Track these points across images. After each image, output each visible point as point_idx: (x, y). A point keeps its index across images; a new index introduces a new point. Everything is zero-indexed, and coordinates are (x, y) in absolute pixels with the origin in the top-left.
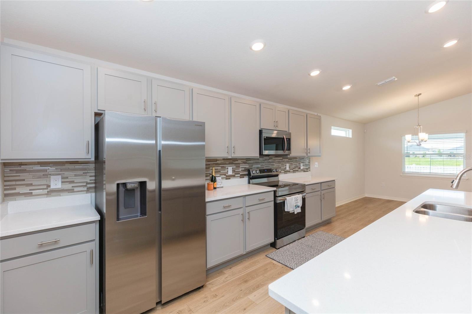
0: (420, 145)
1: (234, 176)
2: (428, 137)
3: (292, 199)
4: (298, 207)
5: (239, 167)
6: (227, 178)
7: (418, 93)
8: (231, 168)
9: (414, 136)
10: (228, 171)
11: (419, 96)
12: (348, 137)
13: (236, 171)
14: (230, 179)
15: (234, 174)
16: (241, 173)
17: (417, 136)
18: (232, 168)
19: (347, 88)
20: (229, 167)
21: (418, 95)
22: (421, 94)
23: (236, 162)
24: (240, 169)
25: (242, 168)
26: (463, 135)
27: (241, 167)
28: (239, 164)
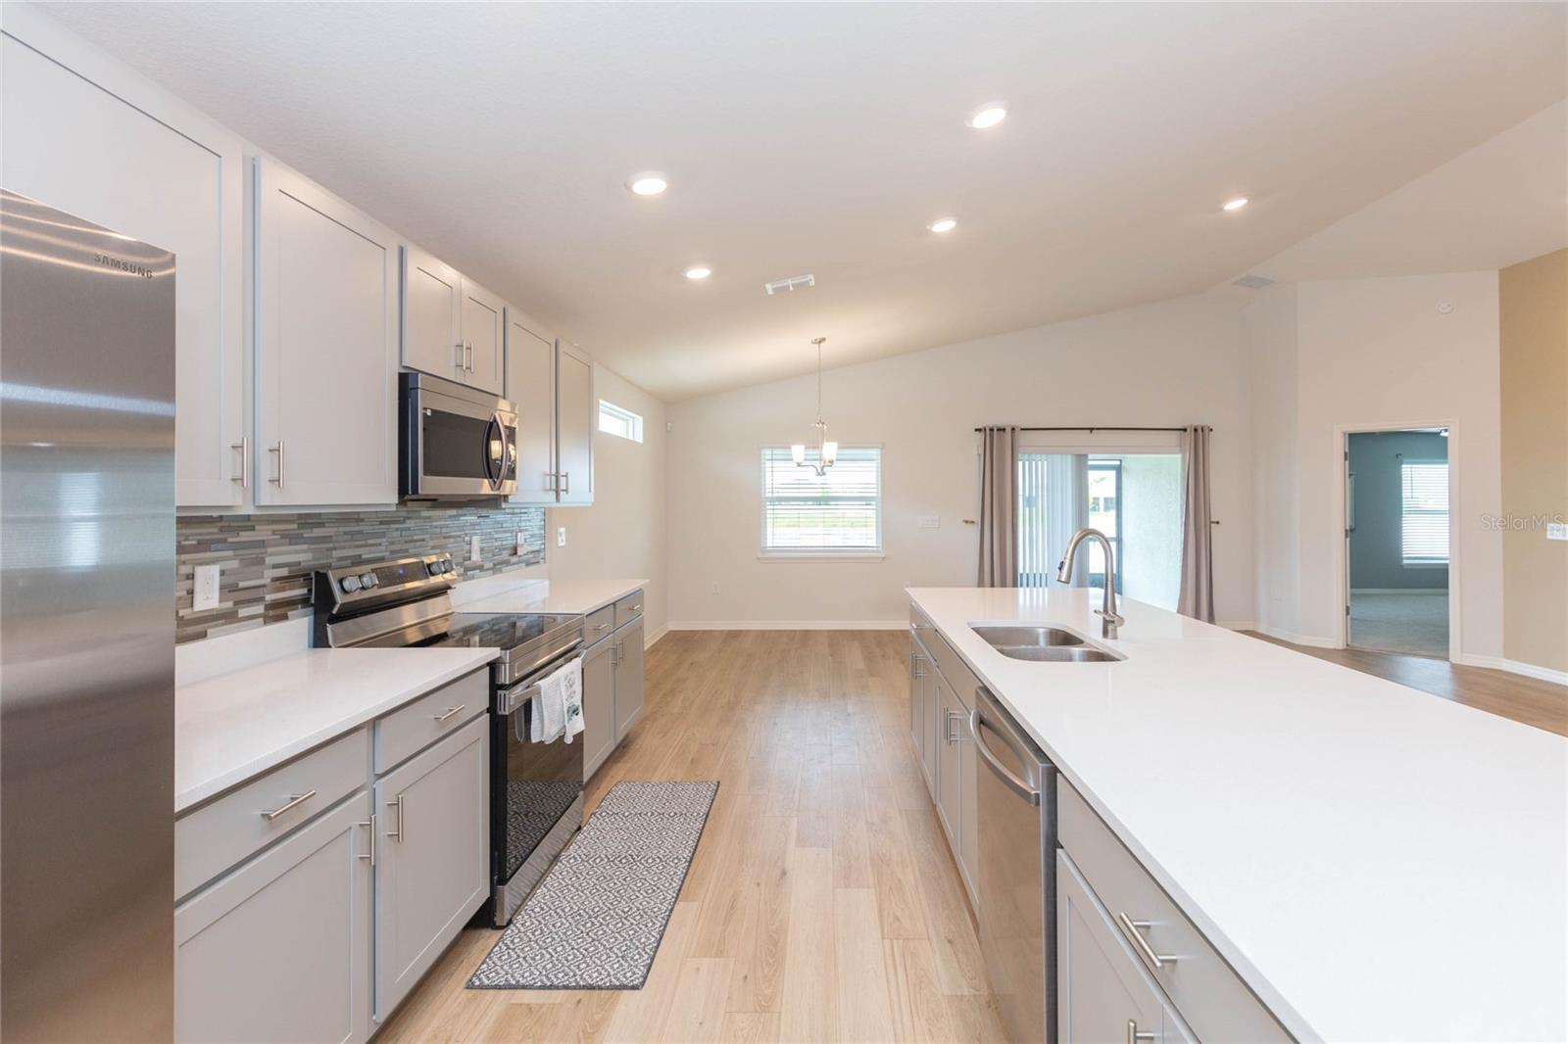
0: (824, 474)
1: (227, 617)
2: (806, 455)
3: (558, 685)
4: (575, 712)
5: (260, 561)
6: (191, 630)
7: (819, 336)
8: (214, 570)
9: (811, 452)
10: (191, 592)
11: (822, 344)
12: (631, 438)
13: (242, 585)
14: (203, 635)
15: (230, 604)
16: (269, 598)
17: (816, 452)
18: (223, 573)
19: (698, 273)
20: (200, 571)
21: (820, 342)
22: (824, 339)
23: (245, 536)
24: (270, 574)
25: (275, 566)
26: (875, 453)
27: (269, 561)
28: (262, 544)
